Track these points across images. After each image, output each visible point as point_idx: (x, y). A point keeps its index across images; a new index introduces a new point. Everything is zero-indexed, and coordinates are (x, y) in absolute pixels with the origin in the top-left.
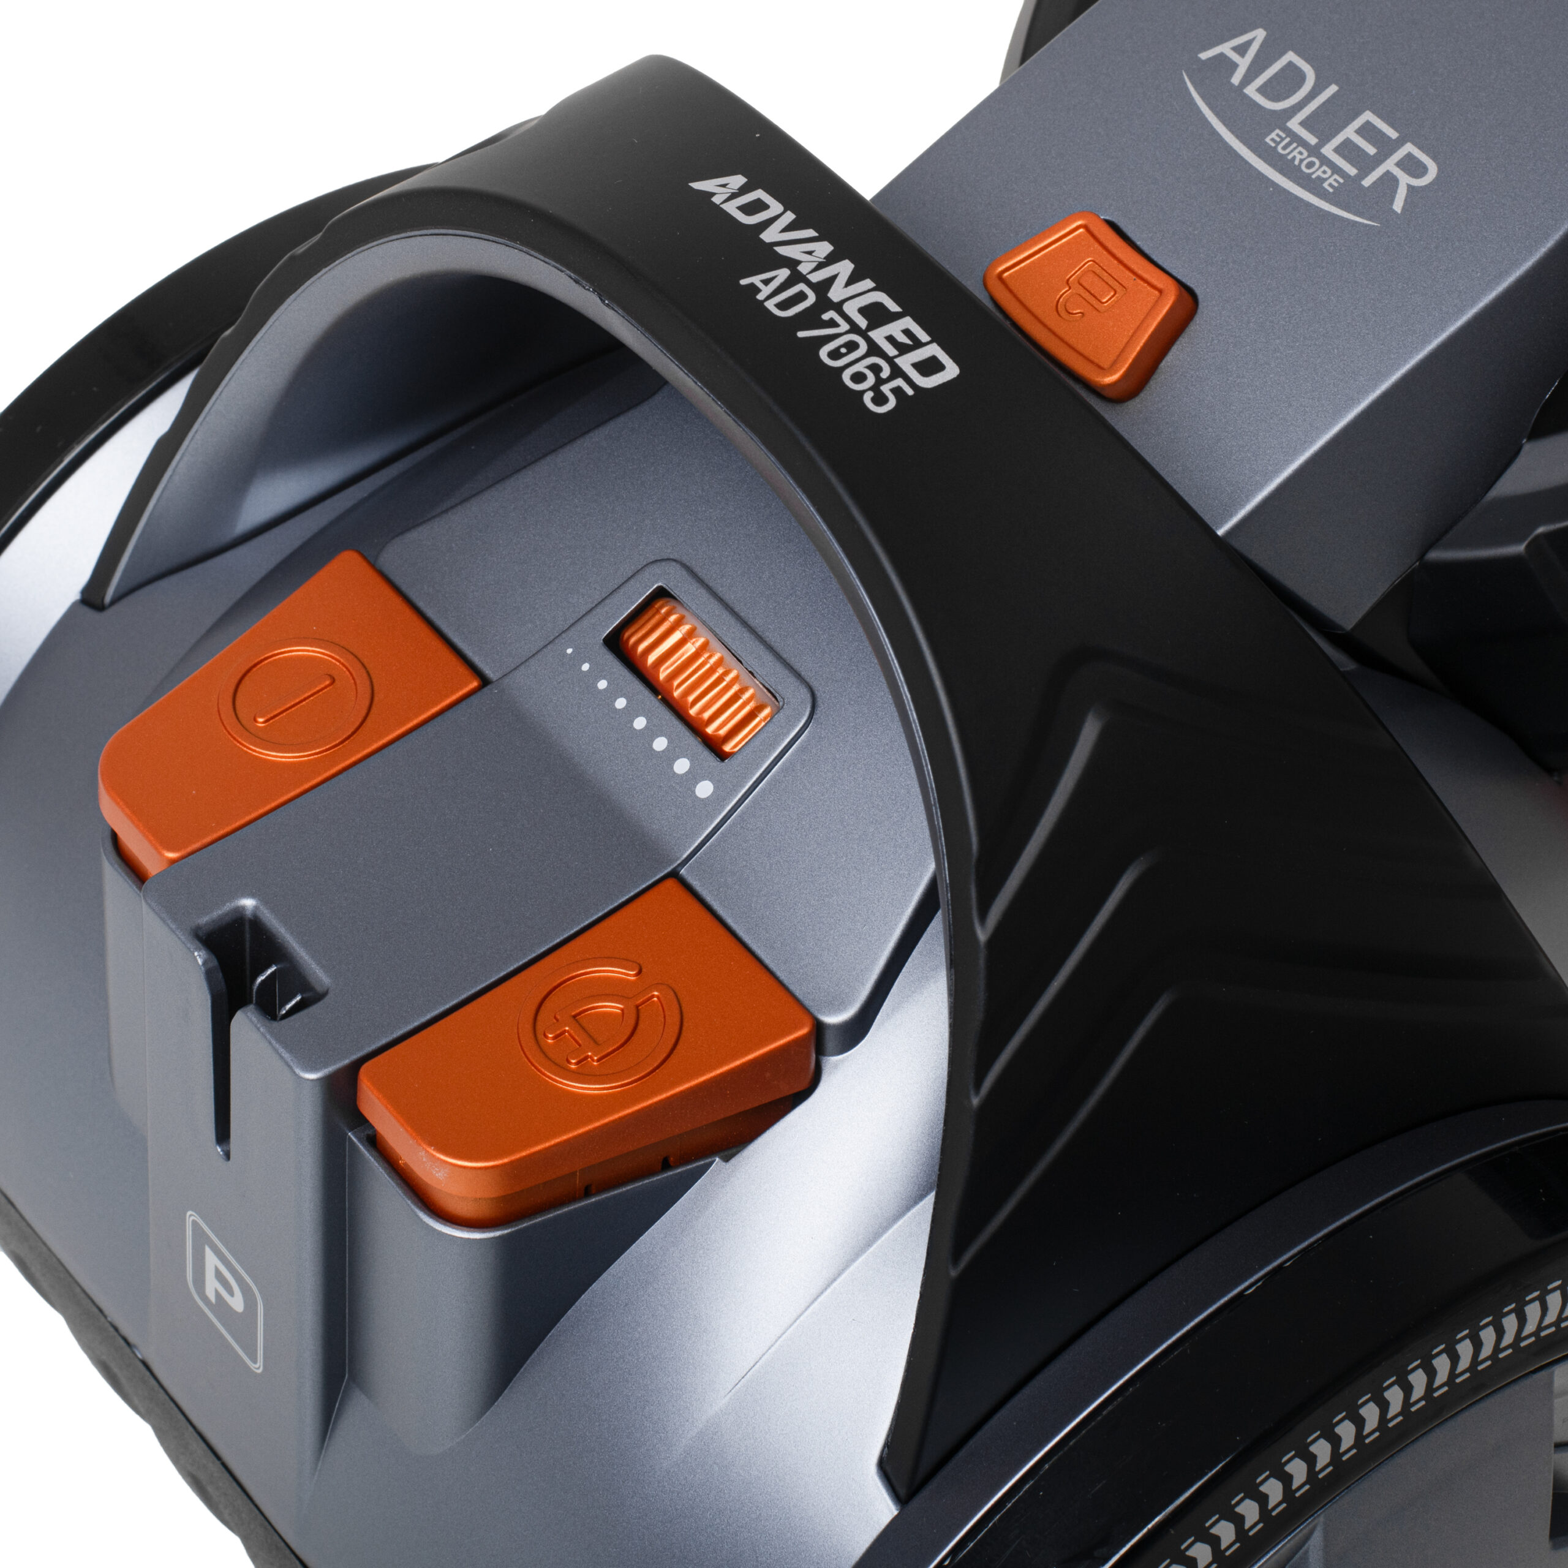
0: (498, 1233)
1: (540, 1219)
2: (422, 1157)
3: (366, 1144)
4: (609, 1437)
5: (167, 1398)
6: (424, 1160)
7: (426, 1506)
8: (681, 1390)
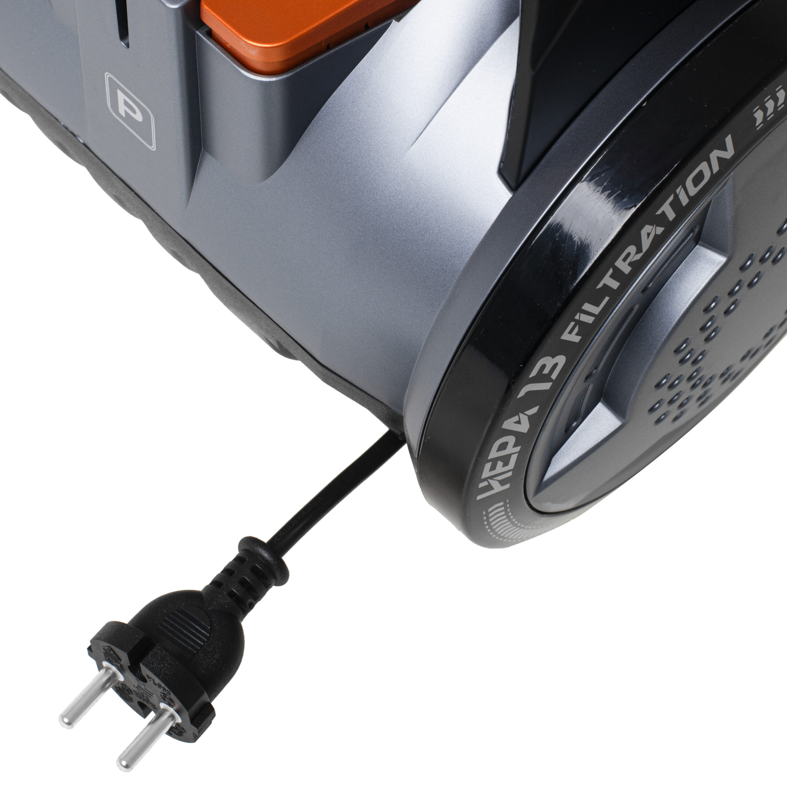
0: (285, 76)
1: (306, 66)
2: (243, 45)
3: (207, 36)
4: (352, 171)
5: (100, 162)
6: (244, 46)
7: (255, 212)
8: (388, 143)
